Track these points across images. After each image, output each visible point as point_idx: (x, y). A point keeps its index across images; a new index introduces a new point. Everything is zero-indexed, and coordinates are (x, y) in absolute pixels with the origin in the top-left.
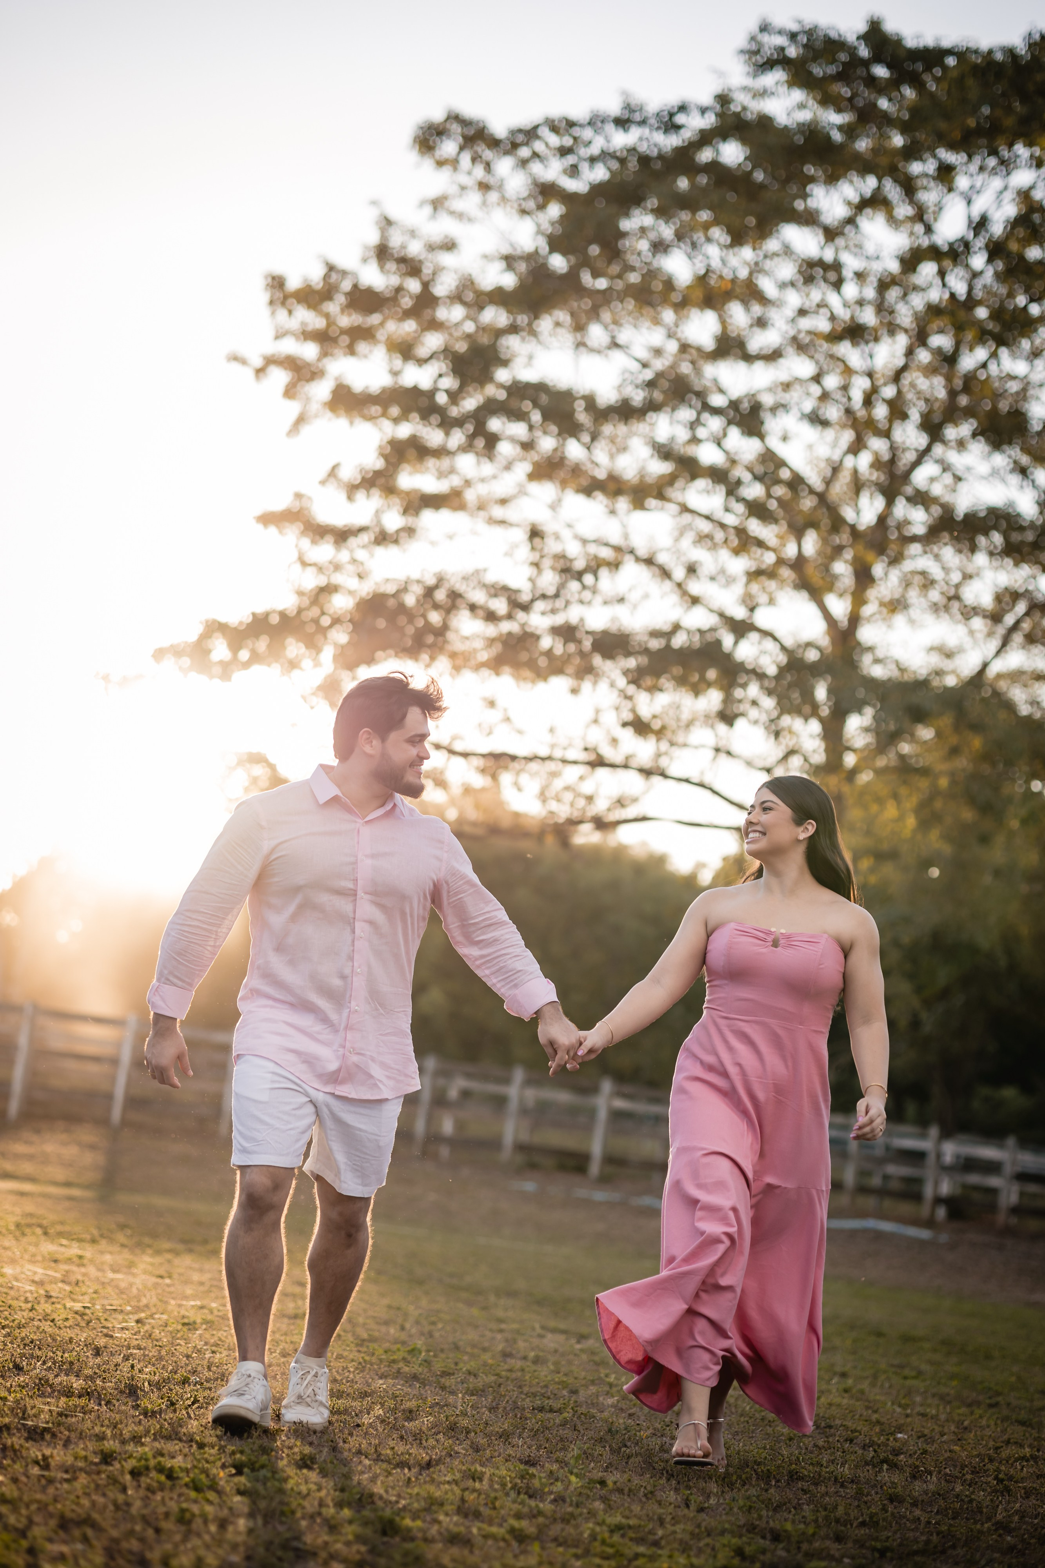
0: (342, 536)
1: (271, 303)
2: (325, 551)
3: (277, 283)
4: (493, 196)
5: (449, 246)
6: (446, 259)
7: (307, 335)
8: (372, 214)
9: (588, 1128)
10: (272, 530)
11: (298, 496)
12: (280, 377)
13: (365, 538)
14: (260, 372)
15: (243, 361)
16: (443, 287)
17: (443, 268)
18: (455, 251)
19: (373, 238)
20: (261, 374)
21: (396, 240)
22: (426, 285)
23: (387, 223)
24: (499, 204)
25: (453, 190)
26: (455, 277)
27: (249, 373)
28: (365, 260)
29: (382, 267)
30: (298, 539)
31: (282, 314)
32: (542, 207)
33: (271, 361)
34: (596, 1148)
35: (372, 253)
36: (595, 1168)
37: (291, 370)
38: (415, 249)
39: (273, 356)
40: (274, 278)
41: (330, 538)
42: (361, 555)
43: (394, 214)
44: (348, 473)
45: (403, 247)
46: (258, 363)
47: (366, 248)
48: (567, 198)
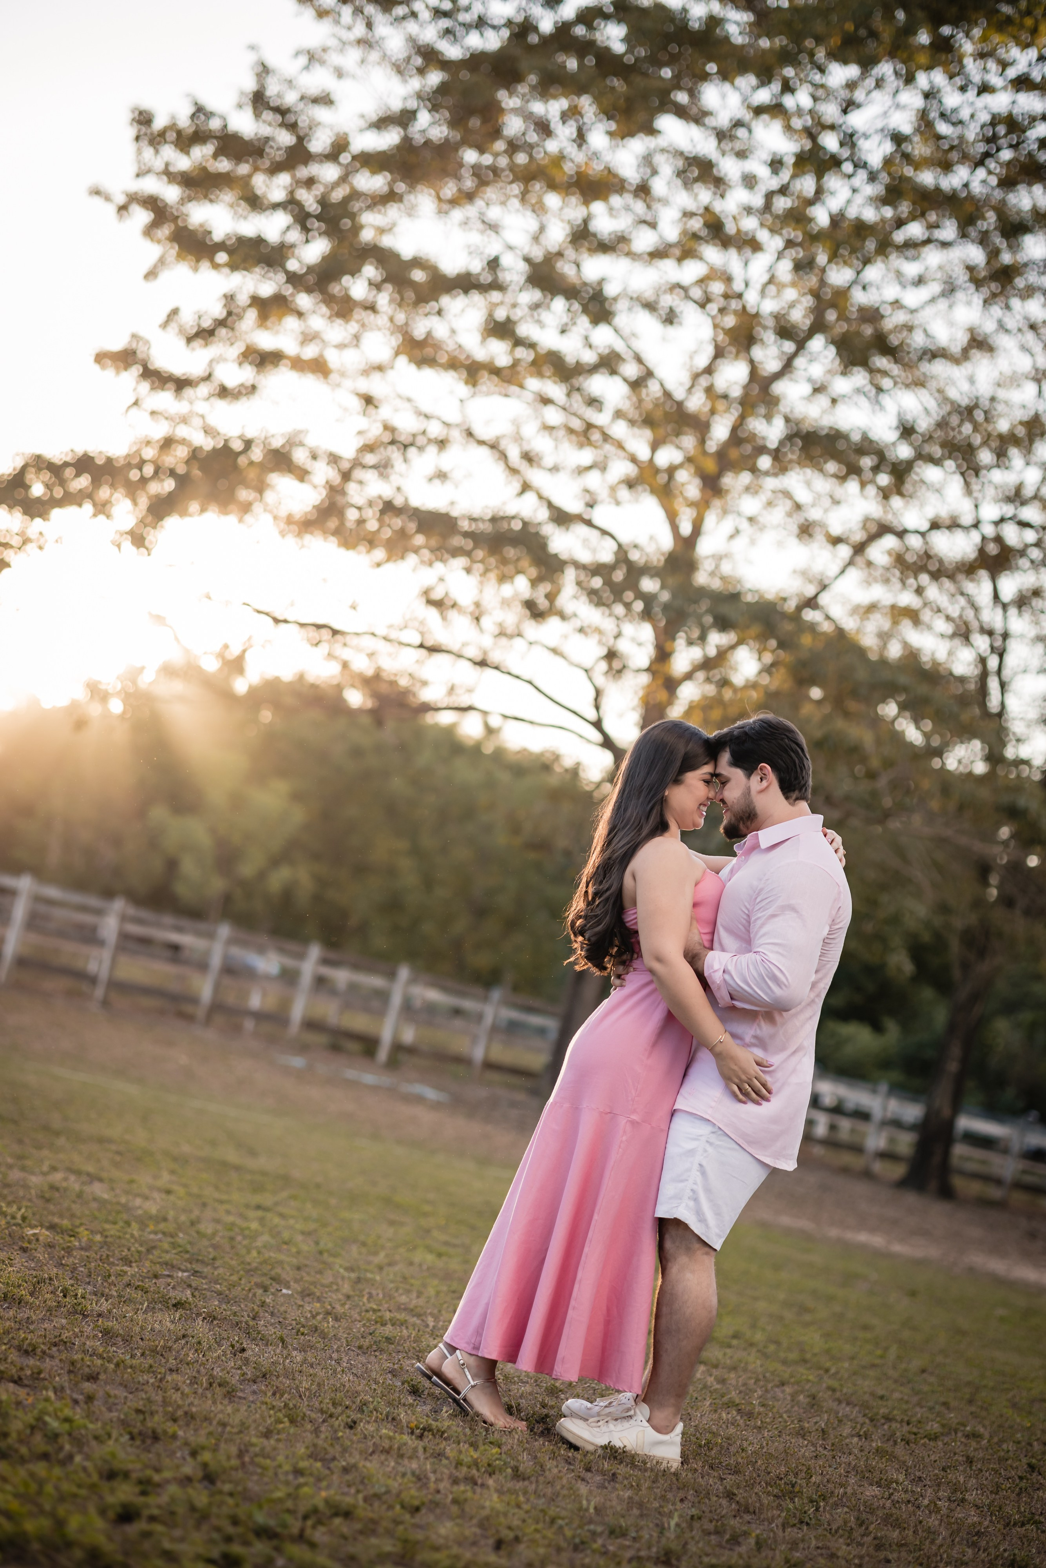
0: (181, 384)
1: (137, 138)
2: (165, 399)
3: (143, 119)
4: (374, 56)
5: (325, 100)
6: (321, 114)
7: (169, 175)
8: (251, 58)
9: (381, 1013)
10: (110, 373)
11: (134, 336)
12: (142, 217)
13: (203, 390)
14: (123, 209)
15: (108, 198)
16: (319, 143)
17: (319, 124)
18: (333, 107)
19: (250, 85)
20: (124, 213)
21: (272, 89)
22: (301, 139)
23: (264, 70)
24: (379, 64)
25: (332, 43)
26: (331, 134)
27: (111, 209)
28: (240, 106)
29: (257, 115)
30: (137, 383)
31: (148, 152)
32: (421, 71)
33: (134, 199)
34: (386, 1035)
35: (247, 100)
36: (383, 1054)
37: (152, 210)
38: (290, 98)
39: (136, 193)
40: (141, 113)
41: (171, 385)
42: (201, 407)
43: (272, 61)
44: (188, 318)
45: (279, 96)
46: (121, 199)
47: (242, 93)
48: (445, 65)
